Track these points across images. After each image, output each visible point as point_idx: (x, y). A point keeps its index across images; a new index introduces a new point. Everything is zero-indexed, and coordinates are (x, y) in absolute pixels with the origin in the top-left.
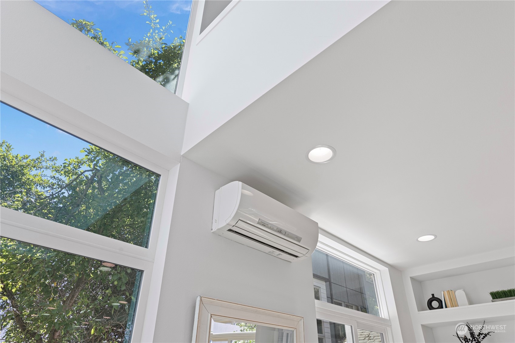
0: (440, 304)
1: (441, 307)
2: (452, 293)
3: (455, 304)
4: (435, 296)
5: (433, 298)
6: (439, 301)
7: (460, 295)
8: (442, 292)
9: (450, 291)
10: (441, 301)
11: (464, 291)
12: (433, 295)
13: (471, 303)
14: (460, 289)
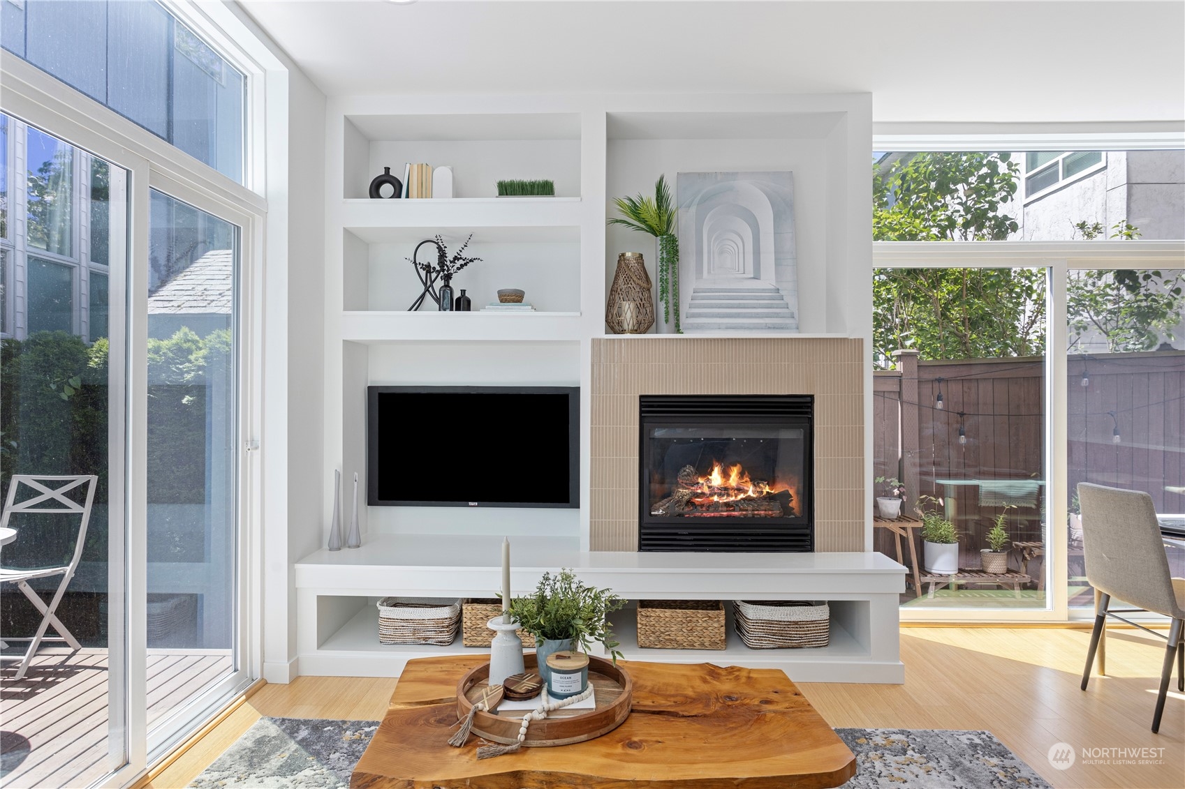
0: (397, 191)
1: (397, 195)
2: (426, 171)
3: (426, 192)
4: (391, 173)
5: (387, 178)
6: (396, 184)
7: (442, 177)
8: (408, 165)
9: (424, 166)
10: (401, 186)
11: (452, 172)
12: (387, 169)
13: (457, 194)
14: (444, 166)
